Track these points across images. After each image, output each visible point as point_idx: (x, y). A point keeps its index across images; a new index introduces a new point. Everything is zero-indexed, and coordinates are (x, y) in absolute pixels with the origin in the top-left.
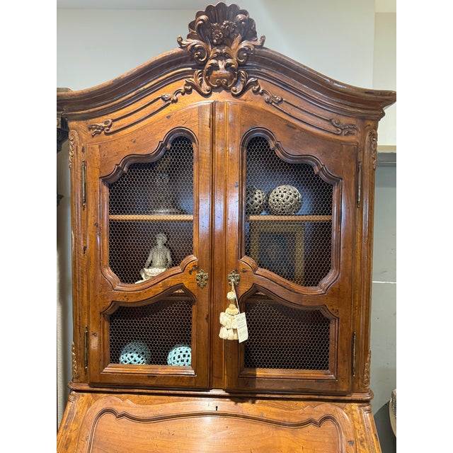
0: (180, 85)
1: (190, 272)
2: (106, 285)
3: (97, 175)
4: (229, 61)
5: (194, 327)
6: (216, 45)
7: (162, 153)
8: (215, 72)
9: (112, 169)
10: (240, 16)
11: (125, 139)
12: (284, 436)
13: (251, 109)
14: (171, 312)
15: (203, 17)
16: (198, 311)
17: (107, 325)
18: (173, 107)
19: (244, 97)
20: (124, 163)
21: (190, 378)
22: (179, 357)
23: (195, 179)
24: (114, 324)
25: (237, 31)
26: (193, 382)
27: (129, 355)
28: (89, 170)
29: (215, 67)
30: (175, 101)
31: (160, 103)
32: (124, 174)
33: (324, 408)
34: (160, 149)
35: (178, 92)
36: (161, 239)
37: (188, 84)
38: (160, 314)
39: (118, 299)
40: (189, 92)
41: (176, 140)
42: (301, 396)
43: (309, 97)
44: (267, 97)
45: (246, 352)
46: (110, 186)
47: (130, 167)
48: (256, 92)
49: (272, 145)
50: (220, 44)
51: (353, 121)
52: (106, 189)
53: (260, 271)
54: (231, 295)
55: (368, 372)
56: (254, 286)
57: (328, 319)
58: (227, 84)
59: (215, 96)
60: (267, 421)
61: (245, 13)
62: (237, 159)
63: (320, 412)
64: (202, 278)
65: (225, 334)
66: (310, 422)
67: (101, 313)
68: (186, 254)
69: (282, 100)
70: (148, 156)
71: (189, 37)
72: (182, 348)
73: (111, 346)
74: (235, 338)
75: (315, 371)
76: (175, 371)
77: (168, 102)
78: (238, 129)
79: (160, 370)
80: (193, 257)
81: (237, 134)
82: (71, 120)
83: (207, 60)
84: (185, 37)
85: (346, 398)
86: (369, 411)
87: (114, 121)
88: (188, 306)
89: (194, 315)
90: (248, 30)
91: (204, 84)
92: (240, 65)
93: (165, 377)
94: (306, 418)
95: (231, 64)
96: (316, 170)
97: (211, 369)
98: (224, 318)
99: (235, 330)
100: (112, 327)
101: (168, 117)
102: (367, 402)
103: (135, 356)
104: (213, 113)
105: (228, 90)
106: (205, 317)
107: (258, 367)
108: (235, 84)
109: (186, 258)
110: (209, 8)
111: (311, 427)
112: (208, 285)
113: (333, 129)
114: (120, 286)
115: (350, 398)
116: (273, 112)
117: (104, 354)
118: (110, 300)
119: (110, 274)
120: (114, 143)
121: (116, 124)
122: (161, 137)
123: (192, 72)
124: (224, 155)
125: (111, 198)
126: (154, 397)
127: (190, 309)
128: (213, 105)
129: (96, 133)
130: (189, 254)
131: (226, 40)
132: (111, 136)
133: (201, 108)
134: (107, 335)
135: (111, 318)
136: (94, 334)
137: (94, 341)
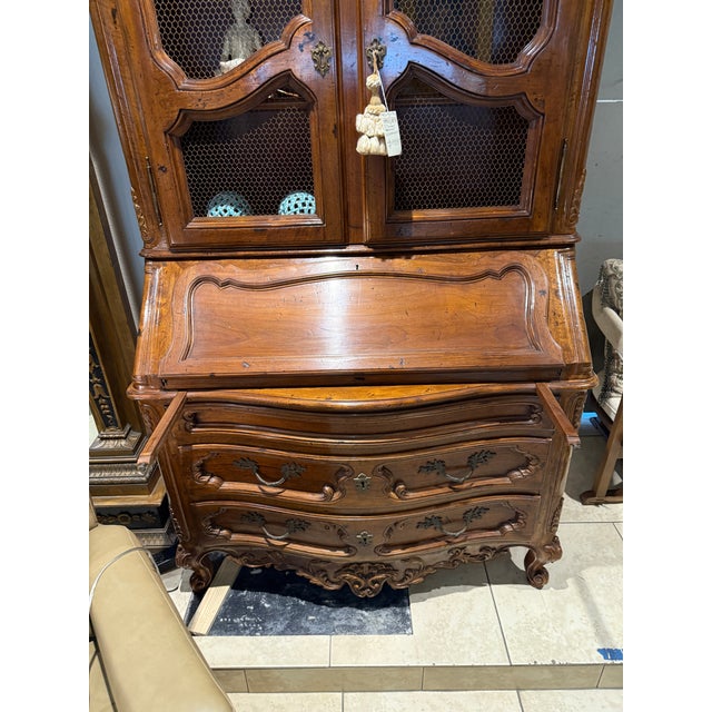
1: (301, 47)
2: (165, 81)
5: (314, 150)
12: (451, 293)
14: (277, 126)
16: (320, 119)
17: (178, 153)
21: (317, 229)
22: (296, 206)
24: (190, 153)
26: (321, 235)
27: (221, 209)
33: (507, 257)
38: (259, 132)
39: (189, 106)
42: (477, 245)
45: (397, 186)
53: (421, 38)
54: (373, 80)
55: (578, 203)
56: (411, 65)
57: (526, 121)
60: (427, 278)
63: (503, 261)
64: (321, 55)
65: (365, 145)
66: (487, 274)
67: (165, 133)
68: (290, 14)
72: (299, 195)
73: (191, 190)
74: (382, 151)
75: (499, 208)
76: (293, 222)
79: (270, 221)
80: (304, 19)
85: (542, 242)
86: (572, 258)
88: (302, 115)
89: (313, 130)
93: (279, 231)
94: (482, 269)
97: (346, 216)
98: (362, 122)
99: (381, 138)
100: (188, 158)
102: (571, 245)
103: (231, 210)
106: (332, 128)
107: (415, 208)
109: (292, 22)
111: (488, 281)
112: (332, 70)
114: (185, 82)
115: (546, 242)
117: (184, 202)
118: (176, 108)
119: (168, 64)
126: (267, 260)
127: (305, 120)
130: (296, 14)
134: (182, 172)
135: (183, 143)
136: (161, 168)
137: (165, 180)
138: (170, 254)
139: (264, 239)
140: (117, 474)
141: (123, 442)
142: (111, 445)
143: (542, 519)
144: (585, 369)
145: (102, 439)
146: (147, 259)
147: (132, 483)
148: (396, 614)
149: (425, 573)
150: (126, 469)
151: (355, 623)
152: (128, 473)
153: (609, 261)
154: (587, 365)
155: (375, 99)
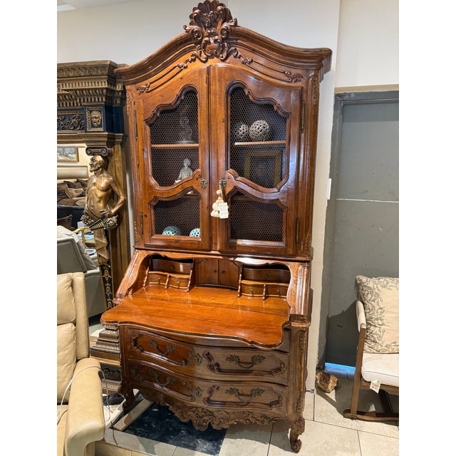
0: (188, 56)
1: (197, 179)
2: (151, 187)
3: (142, 119)
4: (216, 37)
5: (201, 213)
6: (208, 27)
7: (179, 102)
8: (208, 46)
9: (150, 114)
10: (219, 8)
11: (157, 95)
13: (231, 69)
15: (197, 11)
16: (203, 204)
17: (152, 211)
18: (185, 71)
19: (228, 61)
20: (157, 111)
21: (199, 243)
22: (195, 233)
23: (199, 118)
24: (157, 211)
25: (220, 16)
26: (201, 245)
27: (167, 232)
28: (138, 116)
29: (208, 42)
30: (186, 68)
31: (177, 69)
32: (158, 118)
34: (178, 100)
35: (187, 61)
36: (187, 162)
37: (193, 55)
39: (158, 196)
40: (194, 60)
41: (187, 93)
43: (269, 57)
44: (242, 59)
45: (232, 229)
46: (150, 126)
47: (162, 113)
48: (235, 57)
49: (247, 93)
50: (210, 27)
51: (299, 72)
52: (148, 127)
53: (239, 178)
56: (235, 188)
57: (282, 210)
58: (216, 53)
59: (211, 62)
61: (222, 5)
62: (223, 103)
64: (204, 182)
65: (214, 214)
67: (148, 204)
69: (252, 60)
70: (170, 104)
71: (191, 24)
72: (198, 229)
75: (273, 242)
77: (182, 68)
78: (223, 83)
80: (200, 170)
81: (223, 86)
82: (128, 85)
83: (202, 38)
84: (188, 25)
87: (151, 83)
88: (197, 201)
89: (201, 206)
90: (226, 15)
91: (203, 54)
92: (223, 39)
95: (217, 40)
96: (275, 108)
97: (211, 239)
99: (219, 212)
100: (156, 213)
101: (181, 79)
102: (307, 262)
103: (171, 233)
104: (208, 73)
105: (218, 57)
106: (206, 206)
107: (239, 239)
108: (222, 52)
110: (200, 4)
112: (207, 187)
113: (286, 78)
114: (158, 188)
116: (247, 69)
117: (152, 228)
118: (153, 196)
119: (153, 181)
120: (151, 98)
121: (152, 85)
122: (178, 92)
123: (194, 47)
124: (216, 101)
125: (151, 133)
127: (198, 203)
128: (208, 68)
129: (141, 92)
131: (213, 24)
132: (149, 94)
133: (200, 71)
134: (153, 217)
135: (155, 207)
136: (146, 216)
137: (146, 220)
138: (144, 248)
139: (178, 245)
140: (108, 347)
141: (115, 332)
142: (109, 333)
143: (291, 403)
144: (301, 318)
145: (107, 329)
146: (136, 249)
147: (113, 353)
148: (214, 445)
149: (230, 423)
150: (112, 346)
151: (192, 444)
152: (113, 348)
153: (358, 277)
154: (302, 316)
155: (219, 198)
